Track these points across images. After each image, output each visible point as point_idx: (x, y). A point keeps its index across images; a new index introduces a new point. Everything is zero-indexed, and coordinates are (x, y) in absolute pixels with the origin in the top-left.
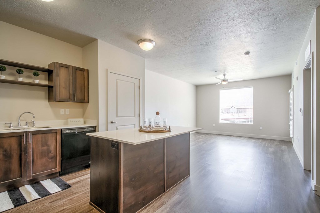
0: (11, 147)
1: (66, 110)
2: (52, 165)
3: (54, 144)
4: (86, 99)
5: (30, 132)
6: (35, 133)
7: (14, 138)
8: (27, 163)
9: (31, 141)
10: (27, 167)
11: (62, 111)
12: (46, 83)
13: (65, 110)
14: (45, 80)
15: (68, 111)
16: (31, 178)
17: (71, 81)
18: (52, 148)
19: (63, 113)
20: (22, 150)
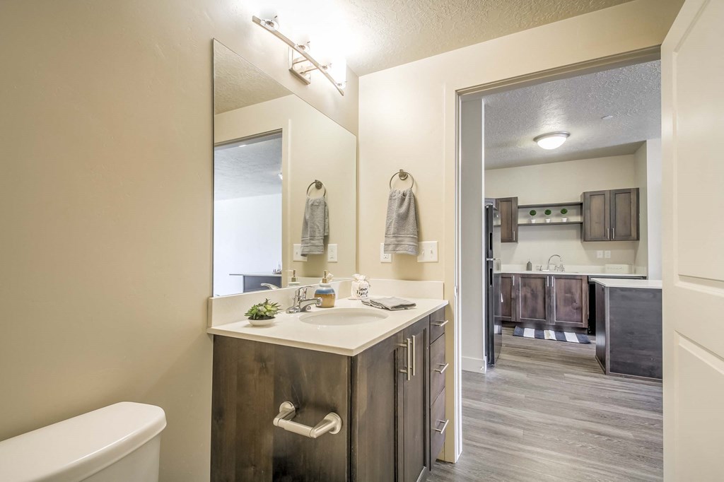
0: (536, 287)
1: (606, 252)
2: (576, 317)
3: (579, 291)
4: (634, 234)
5: (553, 275)
6: (558, 277)
7: (540, 280)
8: (550, 307)
9: (553, 284)
10: (551, 312)
11: (600, 254)
12: (578, 219)
13: (604, 252)
14: (577, 215)
15: (608, 254)
16: (554, 324)
17: (608, 211)
18: (577, 297)
19: (601, 256)
20: (546, 293)
